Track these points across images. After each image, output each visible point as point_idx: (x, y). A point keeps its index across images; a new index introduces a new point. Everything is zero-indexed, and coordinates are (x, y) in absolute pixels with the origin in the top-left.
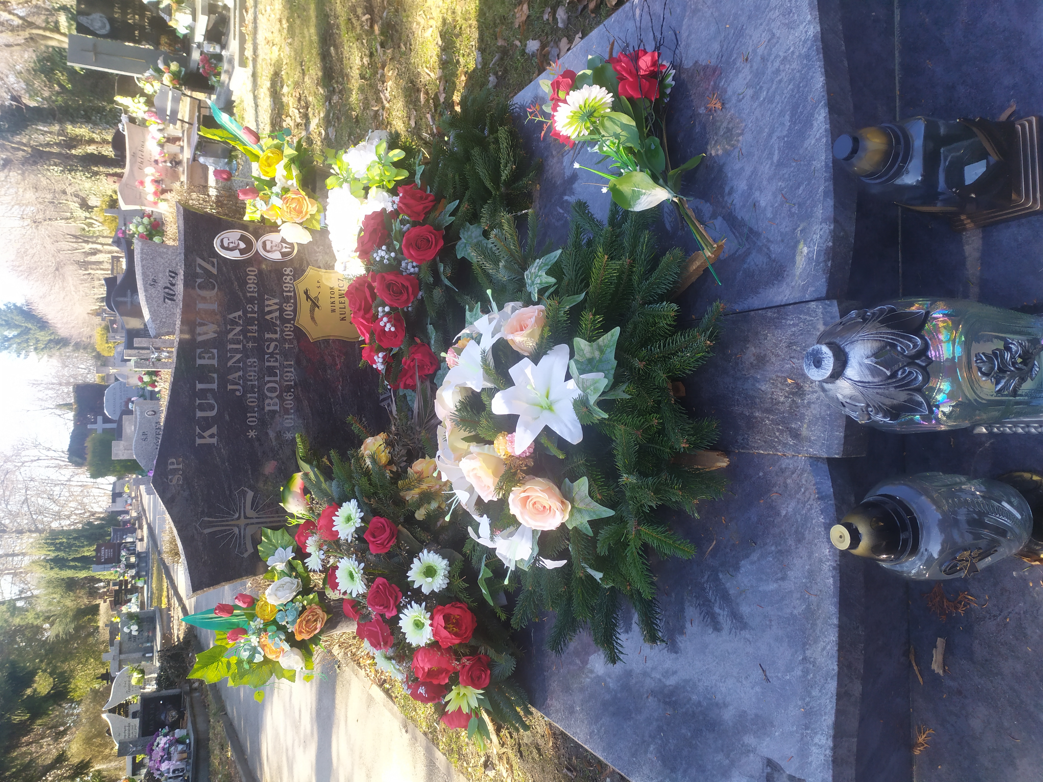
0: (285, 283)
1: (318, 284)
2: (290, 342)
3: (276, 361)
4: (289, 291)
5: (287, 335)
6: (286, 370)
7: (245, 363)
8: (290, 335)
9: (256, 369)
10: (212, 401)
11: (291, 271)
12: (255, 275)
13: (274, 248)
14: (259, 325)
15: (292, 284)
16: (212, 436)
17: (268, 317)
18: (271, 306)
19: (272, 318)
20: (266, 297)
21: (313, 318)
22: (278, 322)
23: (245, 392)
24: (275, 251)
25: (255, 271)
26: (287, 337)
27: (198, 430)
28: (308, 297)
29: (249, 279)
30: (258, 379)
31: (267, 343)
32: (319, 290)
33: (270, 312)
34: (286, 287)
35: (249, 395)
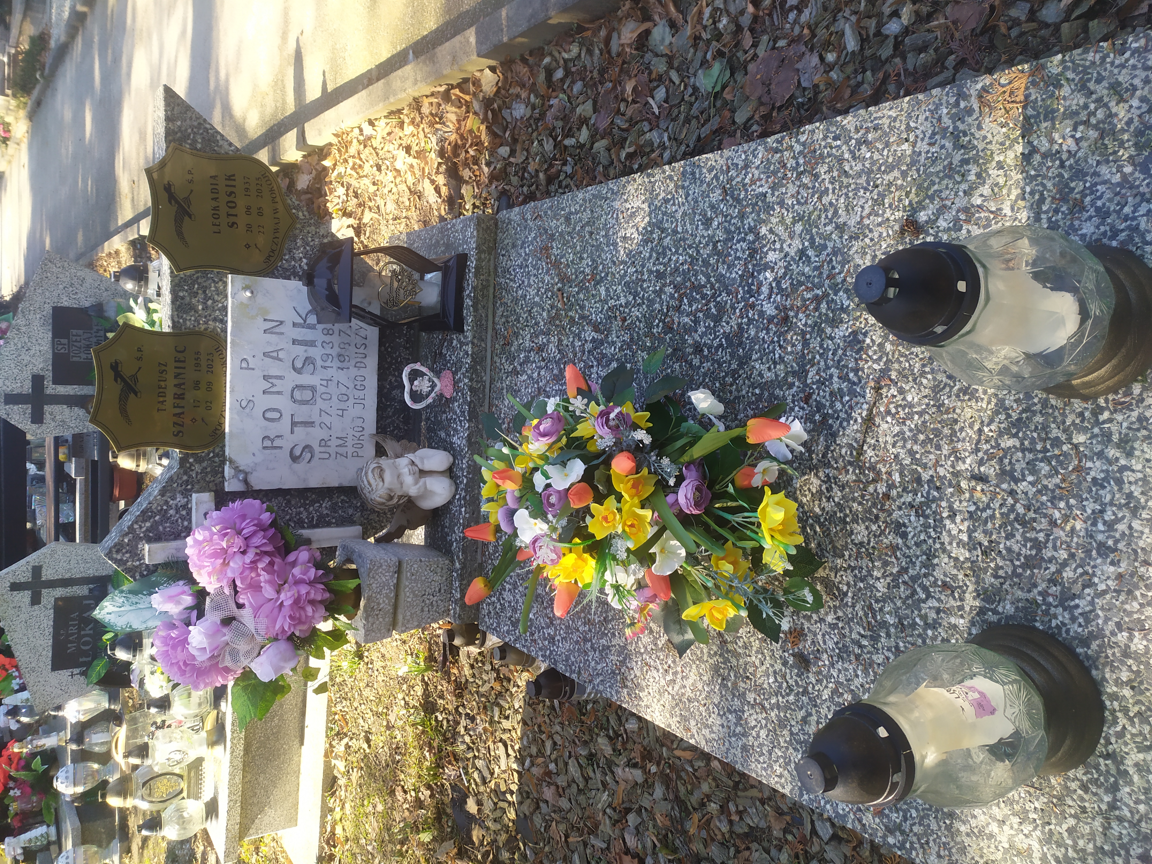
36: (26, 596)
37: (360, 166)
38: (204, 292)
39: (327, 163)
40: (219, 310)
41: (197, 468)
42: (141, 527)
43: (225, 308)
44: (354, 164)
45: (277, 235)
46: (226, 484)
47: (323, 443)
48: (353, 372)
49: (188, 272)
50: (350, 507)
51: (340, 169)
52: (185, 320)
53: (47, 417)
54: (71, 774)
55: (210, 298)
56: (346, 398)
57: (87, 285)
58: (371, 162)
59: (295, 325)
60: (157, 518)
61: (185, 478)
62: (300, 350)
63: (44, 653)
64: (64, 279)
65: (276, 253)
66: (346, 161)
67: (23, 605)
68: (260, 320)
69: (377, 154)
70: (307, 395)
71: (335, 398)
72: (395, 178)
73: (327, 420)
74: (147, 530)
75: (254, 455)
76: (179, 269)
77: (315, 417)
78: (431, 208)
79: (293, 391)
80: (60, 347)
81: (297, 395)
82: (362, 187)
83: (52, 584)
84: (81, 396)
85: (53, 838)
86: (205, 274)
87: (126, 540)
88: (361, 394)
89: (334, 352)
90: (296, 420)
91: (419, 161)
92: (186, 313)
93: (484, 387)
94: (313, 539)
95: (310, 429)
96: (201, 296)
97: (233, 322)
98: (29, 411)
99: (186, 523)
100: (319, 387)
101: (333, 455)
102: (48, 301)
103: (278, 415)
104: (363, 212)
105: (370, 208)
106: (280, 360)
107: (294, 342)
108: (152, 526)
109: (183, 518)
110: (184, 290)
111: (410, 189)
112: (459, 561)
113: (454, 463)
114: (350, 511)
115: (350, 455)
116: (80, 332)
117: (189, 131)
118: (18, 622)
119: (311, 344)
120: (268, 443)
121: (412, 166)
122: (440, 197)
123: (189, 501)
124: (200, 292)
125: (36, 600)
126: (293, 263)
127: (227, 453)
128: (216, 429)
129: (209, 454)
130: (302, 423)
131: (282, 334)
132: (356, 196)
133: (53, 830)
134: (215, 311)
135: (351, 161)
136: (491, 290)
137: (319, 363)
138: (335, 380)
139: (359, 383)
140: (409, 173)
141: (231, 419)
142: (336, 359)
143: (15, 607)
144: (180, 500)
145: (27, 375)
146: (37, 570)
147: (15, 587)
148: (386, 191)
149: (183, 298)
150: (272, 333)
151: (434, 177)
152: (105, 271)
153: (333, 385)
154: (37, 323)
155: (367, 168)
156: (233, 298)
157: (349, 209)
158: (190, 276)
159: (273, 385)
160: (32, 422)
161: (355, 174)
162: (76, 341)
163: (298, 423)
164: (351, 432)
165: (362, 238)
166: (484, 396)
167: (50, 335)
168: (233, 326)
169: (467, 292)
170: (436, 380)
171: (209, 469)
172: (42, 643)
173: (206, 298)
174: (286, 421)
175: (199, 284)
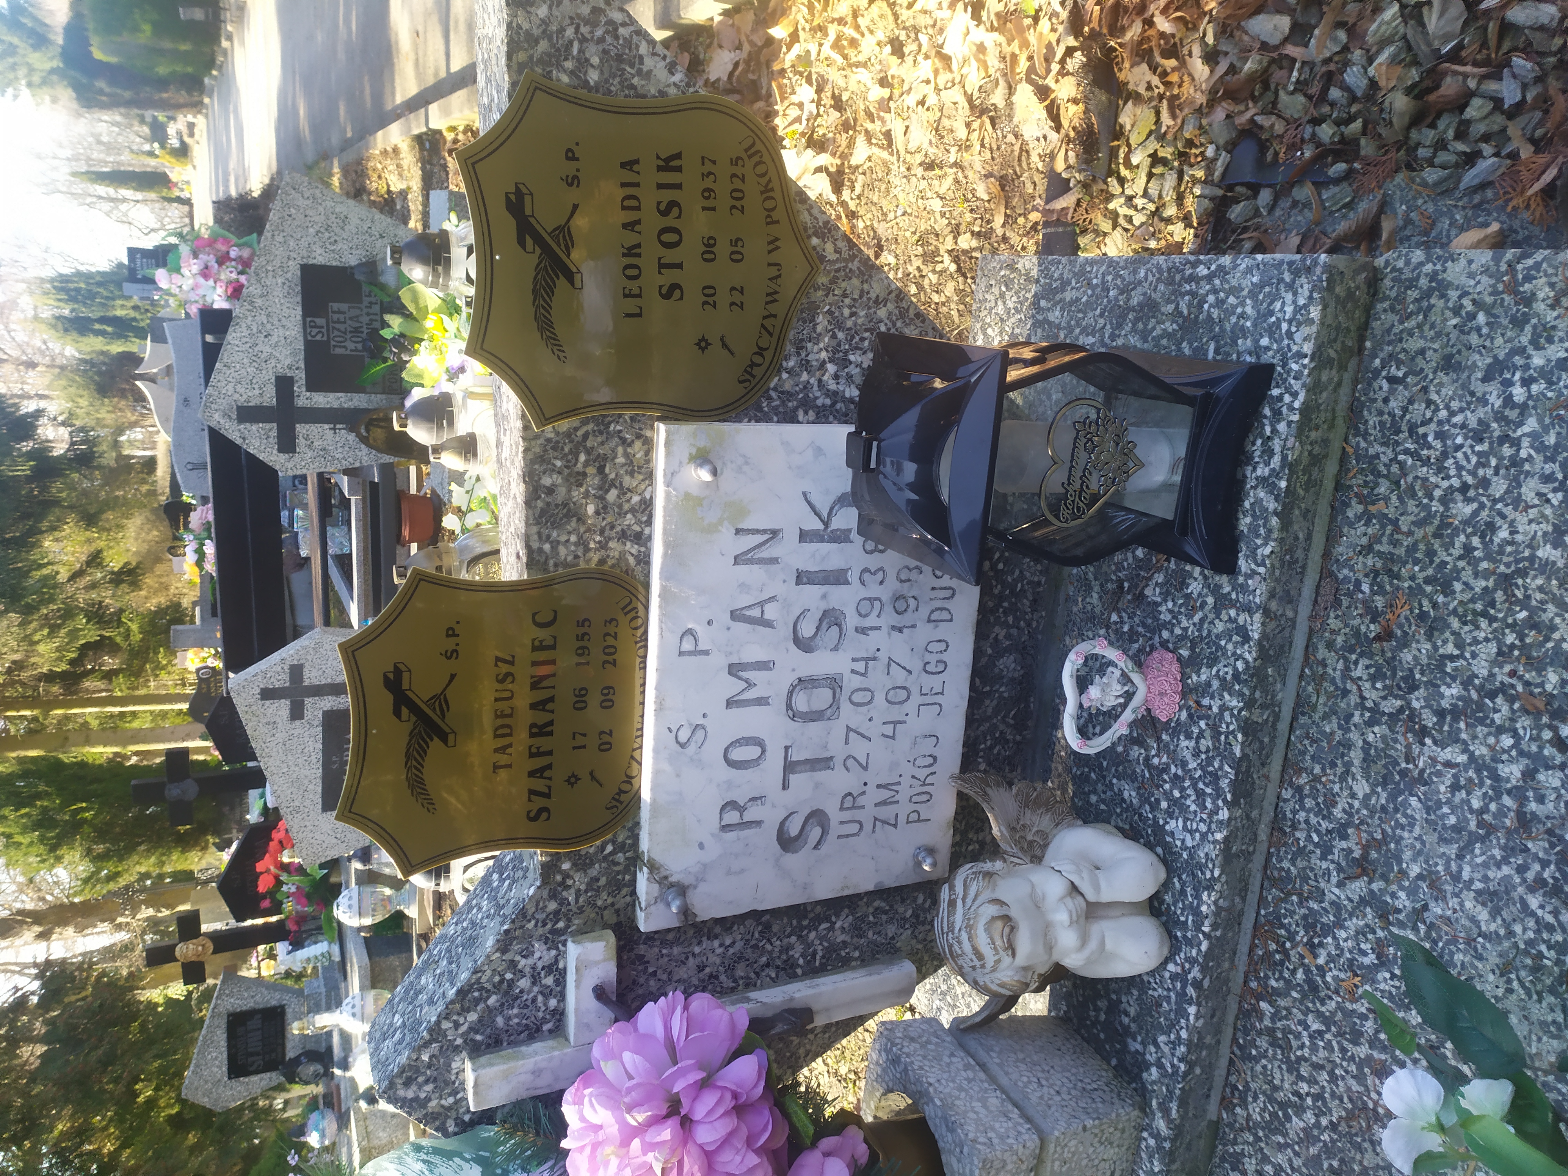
36: (282, 707)
37: (853, 43)
38: (601, 470)
39: (779, 32)
40: (633, 510)
41: (579, 880)
42: (457, 1025)
43: (647, 505)
44: (839, 38)
45: (773, 308)
46: (641, 916)
47: (849, 802)
48: (924, 633)
49: (564, 425)
50: (890, 921)
51: (807, 44)
52: (555, 544)
53: (301, 442)
54: (355, 902)
55: (612, 485)
56: (903, 694)
57: (351, 228)
58: (881, 36)
59: (804, 536)
60: (492, 1000)
61: (552, 906)
62: (811, 596)
63: (311, 787)
64: (316, 219)
65: (768, 355)
66: (821, 29)
67: (278, 720)
68: (727, 532)
69: (896, 16)
70: (822, 697)
71: (880, 698)
72: (936, 72)
73: (859, 748)
74: (471, 1029)
75: (701, 846)
76: (543, 419)
77: (837, 749)
78: (1025, 151)
79: (790, 694)
80: (315, 331)
81: (801, 702)
82: (853, 86)
83: (319, 691)
84: (349, 409)
85: (337, 958)
86: (603, 424)
87: (425, 1058)
88: (935, 682)
89: (885, 593)
90: (795, 756)
91: (1001, 39)
92: (557, 525)
93: (1277, 717)
94: (815, 1008)
95: (822, 776)
96: (593, 481)
97: (667, 545)
98: (274, 433)
99: (553, 1003)
100: (847, 675)
101: (868, 827)
102: (293, 255)
103: (757, 751)
104: (851, 144)
105: (869, 136)
106: (769, 624)
107: (802, 578)
108: (480, 1020)
109: (547, 993)
110: (554, 470)
111: (970, 100)
112: (1169, 1121)
113: (1166, 885)
114: (891, 930)
115: (902, 819)
116: (344, 307)
117: (570, 32)
118: (273, 744)
119: (838, 578)
120: (732, 817)
121: (981, 48)
122: (1058, 127)
123: (561, 955)
124: (591, 470)
125: (297, 713)
126: (805, 376)
127: (645, 845)
128: (621, 792)
129: (603, 848)
130: (806, 761)
131: (774, 561)
132: (838, 105)
133: (336, 949)
134: (622, 514)
135: (833, 30)
136: (1331, 468)
137: (852, 621)
138: (883, 656)
139: (933, 658)
140: (974, 64)
141: (656, 773)
142: (888, 609)
143: (268, 723)
144: (541, 953)
145: (268, 376)
146: (296, 671)
147: (268, 694)
148: (911, 100)
149: (550, 491)
150: (751, 562)
151: (1050, 81)
152: (380, 177)
153: (877, 671)
154: (278, 292)
155: (868, 46)
156: (668, 484)
157: (821, 131)
158: (569, 434)
159: (750, 685)
160: (280, 451)
161: (839, 60)
162: (338, 322)
163: (798, 762)
164: (908, 770)
165: (846, 194)
166: (1273, 739)
167: (299, 311)
168: (665, 555)
169: (1262, 471)
170: (1136, 678)
171: (603, 881)
172: (307, 773)
173: (606, 485)
174: (774, 763)
175: (588, 452)
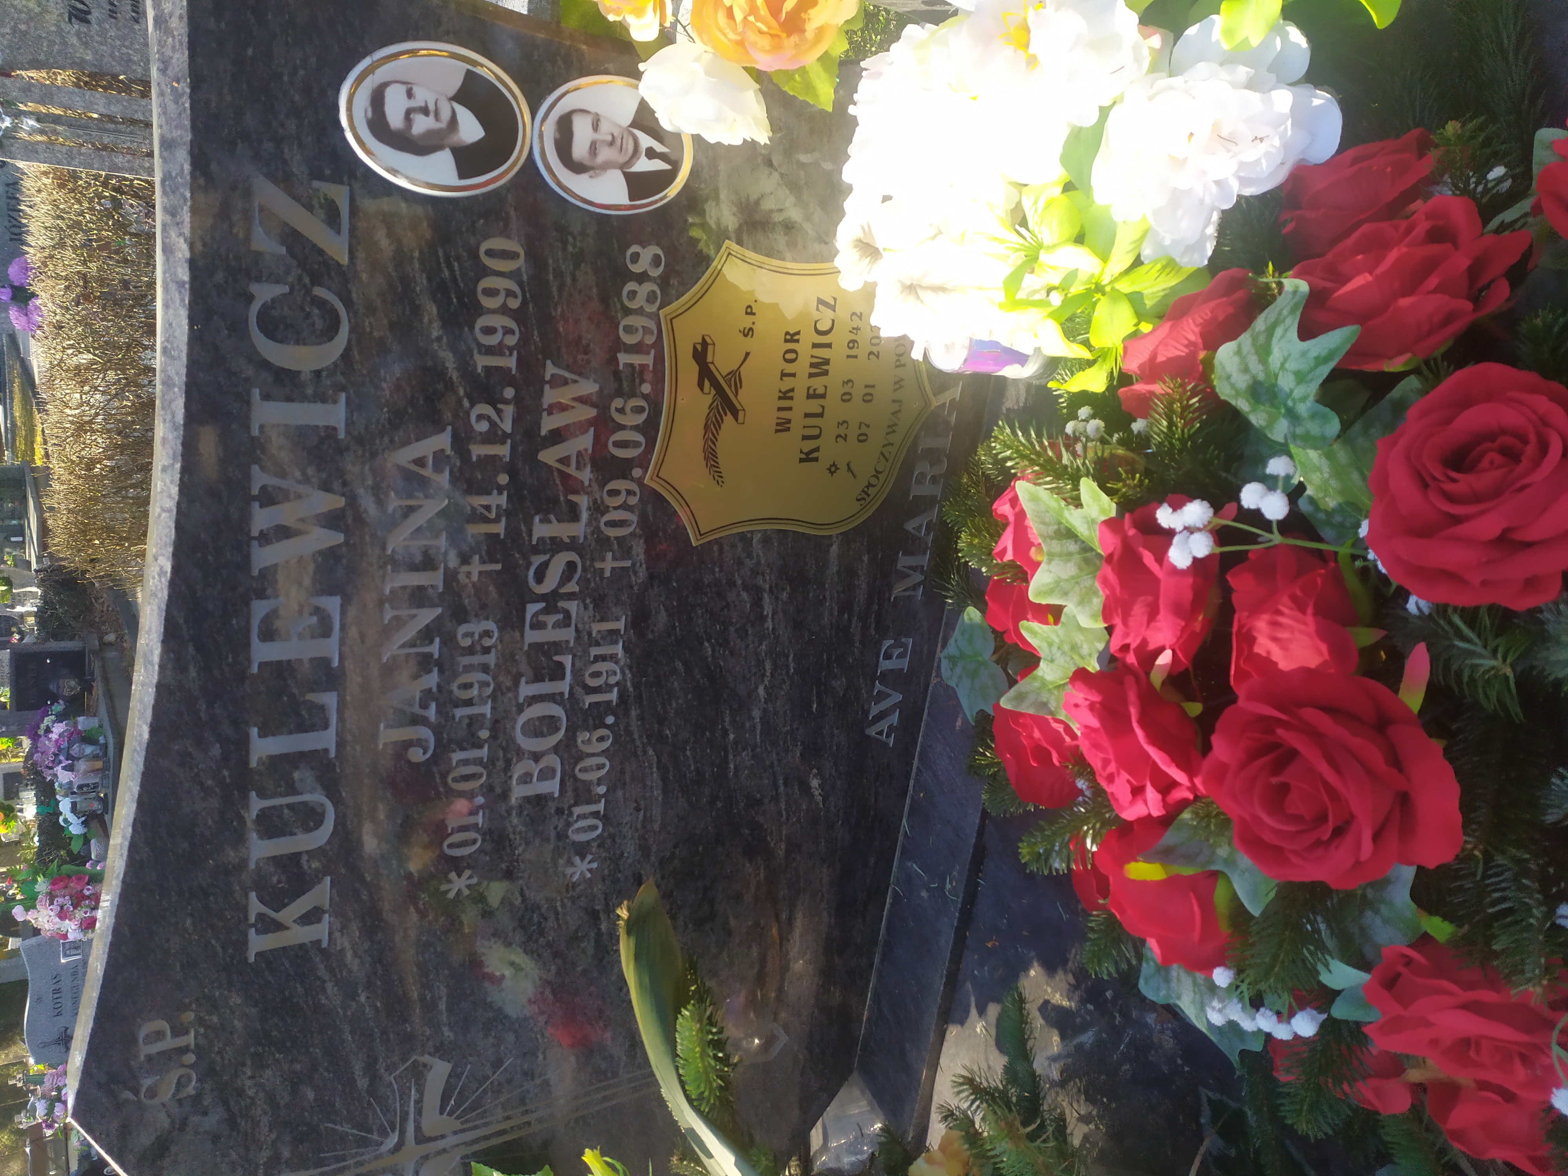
0: (627, 312)
1: (747, 322)
2: (624, 548)
3: (566, 621)
4: (638, 348)
5: (612, 524)
6: (594, 651)
7: (449, 640)
8: (621, 523)
9: (491, 659)
10: (316, 797)
11: (656, 262)
12: (512, 275)
13: (605, 154)
14: (516, 491)
15: (656, 317)
16: (311, 917)
17: (549, 456)
18: (563, 408)
19: (565, 461)
20: (550, 370)
21: (711, 456)
22: (586, 475)
23: (443, 747)
24: (606, 166)
25: (513, 256)
26: (613, 533)
27: (255, 906)
28: (705, 373)
29: (491, 293)
30: (493, 697)
31: (537, 560)
32: (748, 344)
33: (557, 436)
34: (629, 330)
35: (457, 756)
